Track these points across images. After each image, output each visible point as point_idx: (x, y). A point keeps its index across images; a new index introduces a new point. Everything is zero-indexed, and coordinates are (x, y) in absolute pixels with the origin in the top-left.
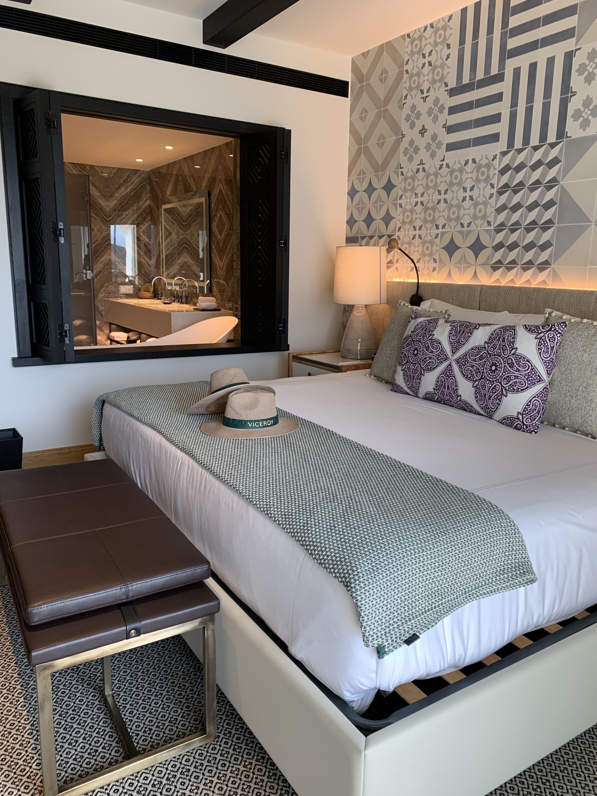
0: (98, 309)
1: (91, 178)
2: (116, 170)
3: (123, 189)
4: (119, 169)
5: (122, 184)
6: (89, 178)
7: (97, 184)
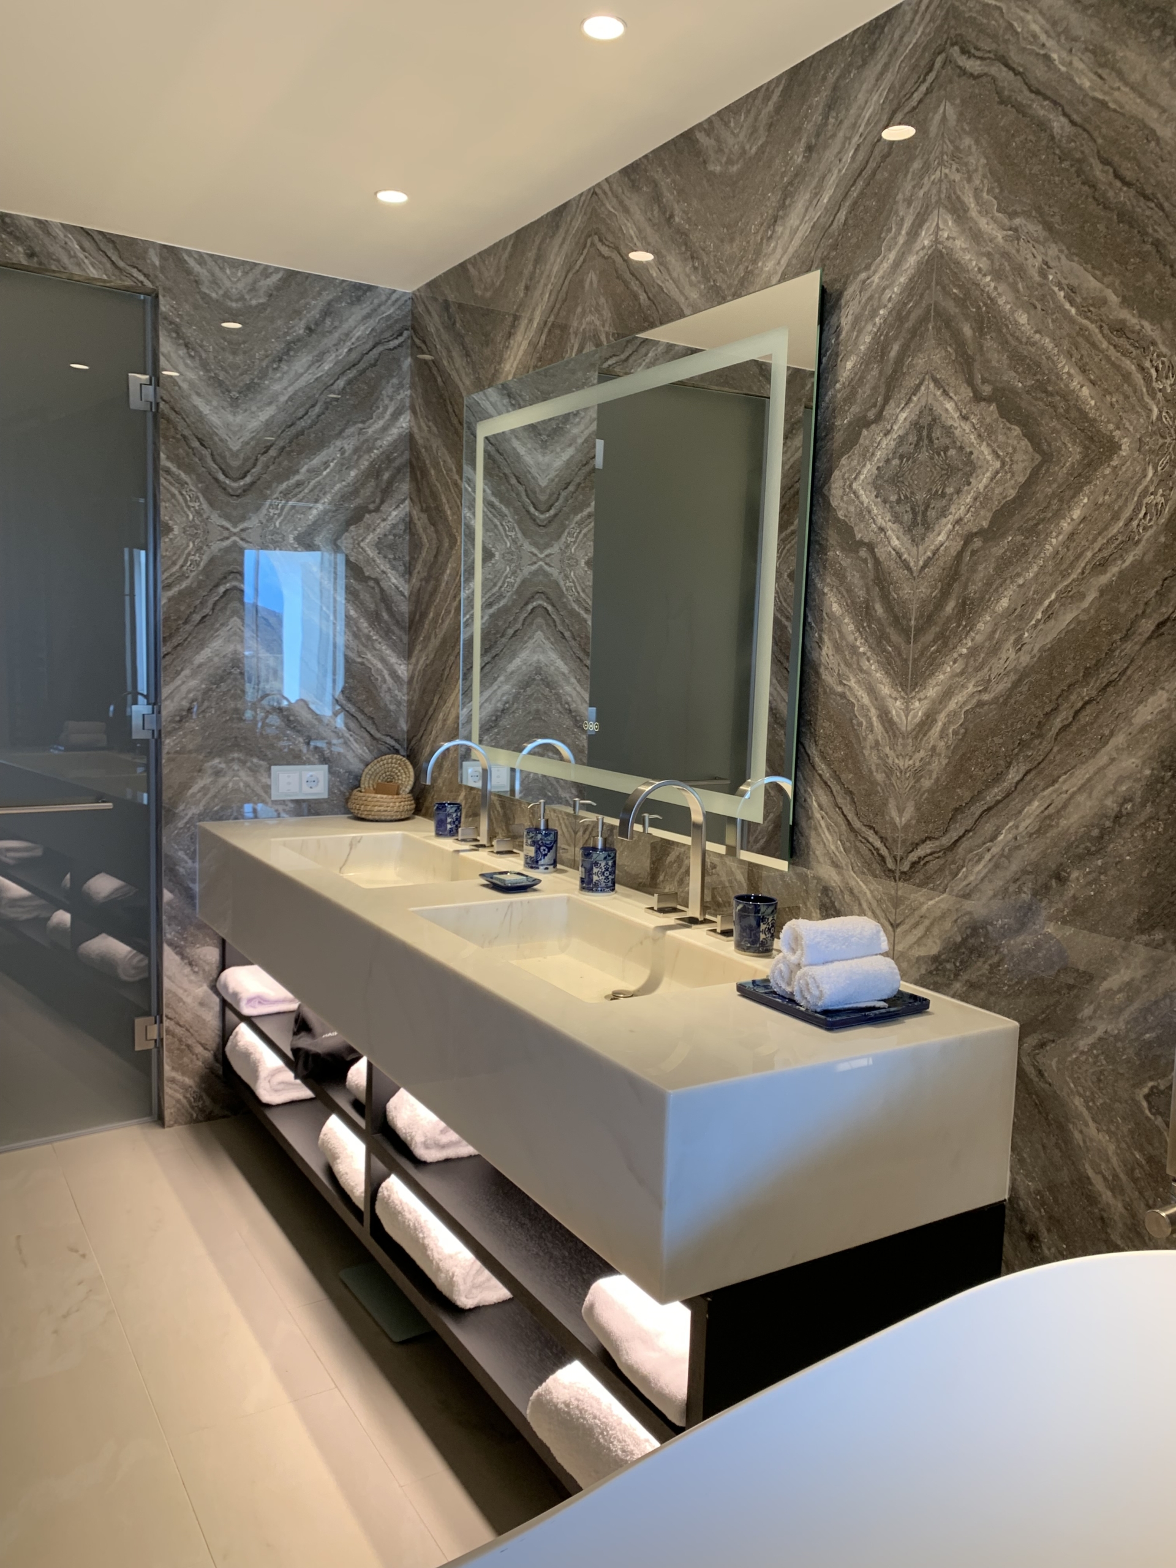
0: (172, 870)
1: (164, 306)
2: (275, 278)
3: (302, 361)
4: (291, 275)
5: (299, 340)
6: (156, 305)
7: (190, 332)
